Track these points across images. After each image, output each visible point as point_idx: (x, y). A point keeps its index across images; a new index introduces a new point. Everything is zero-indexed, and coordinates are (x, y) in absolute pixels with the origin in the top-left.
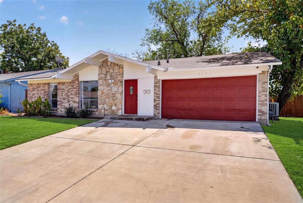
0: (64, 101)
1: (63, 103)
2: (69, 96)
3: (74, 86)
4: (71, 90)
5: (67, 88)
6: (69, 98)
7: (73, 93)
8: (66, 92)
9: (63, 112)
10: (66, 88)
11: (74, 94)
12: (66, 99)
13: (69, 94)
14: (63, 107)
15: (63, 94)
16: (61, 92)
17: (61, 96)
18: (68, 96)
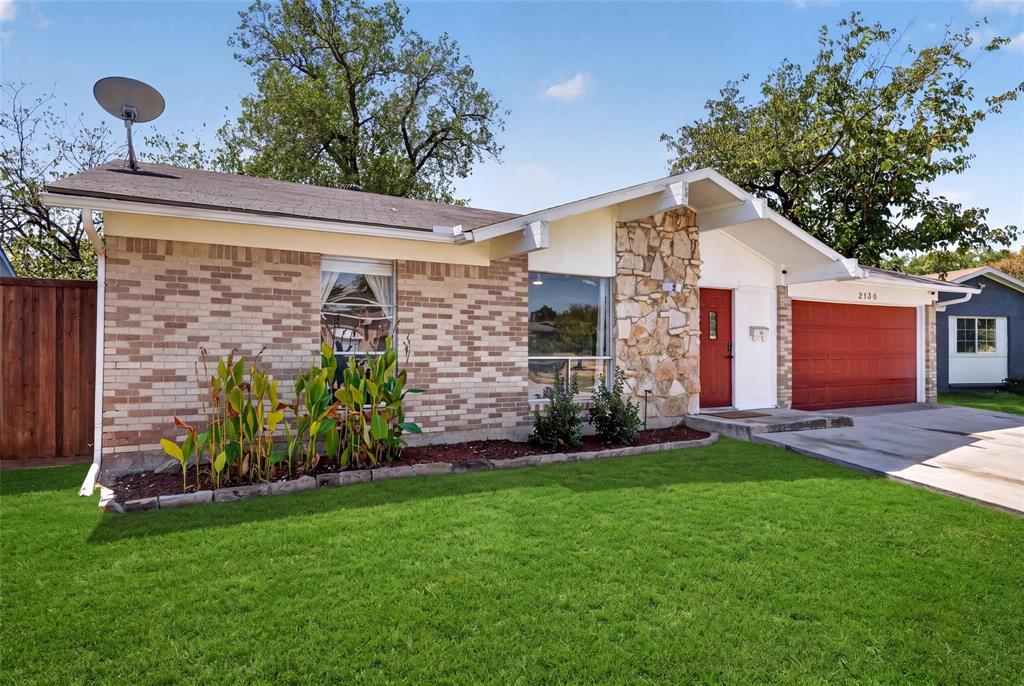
0: (441, 367)
1: (435, 375)
2: (479, 338)
3: (505, 294)
4: (483, 311)
5: (464, 296)
6: (478, 349)
7: (497, 323)
8: (458, 318)
9: (435, 424)
10: (456, 296)
11: (507, 329)
12: (457, 354)
13: (476, 328)
14: (442, 397)
15: (434, 327)
16: (425, 316)
17: (425, 337)
18: (470, 341)
